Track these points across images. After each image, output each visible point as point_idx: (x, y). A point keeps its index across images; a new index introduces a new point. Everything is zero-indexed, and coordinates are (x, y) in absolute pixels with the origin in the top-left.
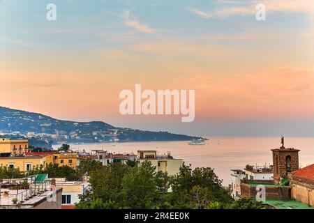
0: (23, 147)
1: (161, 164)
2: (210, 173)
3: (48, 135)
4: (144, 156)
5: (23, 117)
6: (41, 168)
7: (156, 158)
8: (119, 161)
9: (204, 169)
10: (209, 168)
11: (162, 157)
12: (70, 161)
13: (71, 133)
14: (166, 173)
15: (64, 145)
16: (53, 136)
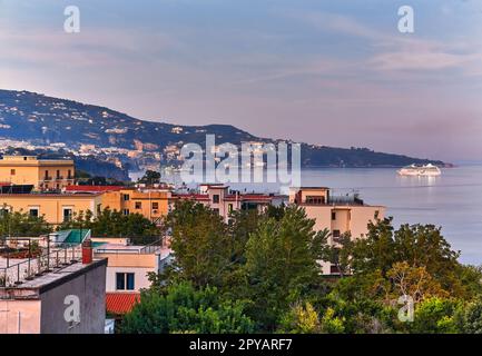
0: (64, 173)
1: (338, 215)
2: (432, 237)
3: (121, 151)
4: (304, 198)
5: (70, 113)
6: (88, 218)
7: (330, 202)
8: (254, 207)
9: (421, 228)
10: (432, 227)
11: (341, 202)
12: (155, 206)
13: (168, 149)
14: (348, 235)
15: (149, 172)
16: (131, 154)
